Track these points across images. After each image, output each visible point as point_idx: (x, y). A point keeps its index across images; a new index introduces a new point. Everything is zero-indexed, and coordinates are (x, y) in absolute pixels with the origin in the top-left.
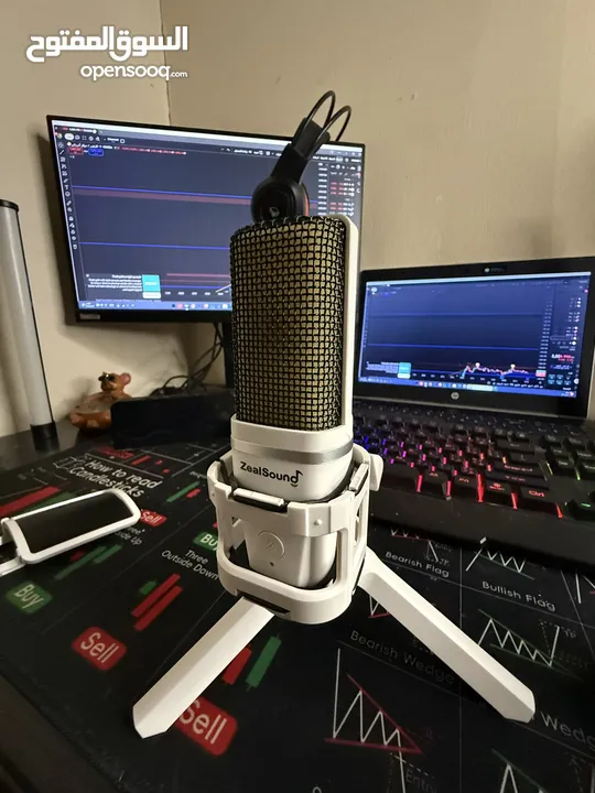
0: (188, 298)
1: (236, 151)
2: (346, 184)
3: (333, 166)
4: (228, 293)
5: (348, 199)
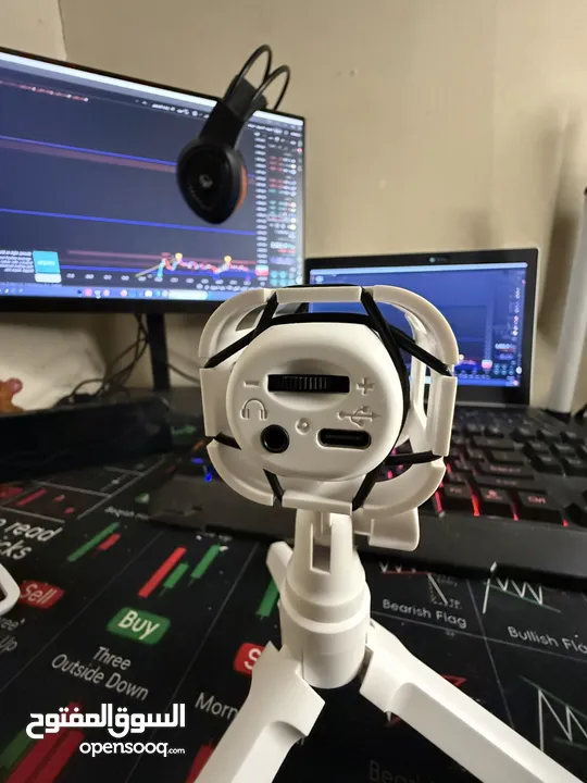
0: (98, 282)
1: (155, 106)
2: (285, 160)
3: (271, 138)
4: (153, 279)
5: (289, 177)
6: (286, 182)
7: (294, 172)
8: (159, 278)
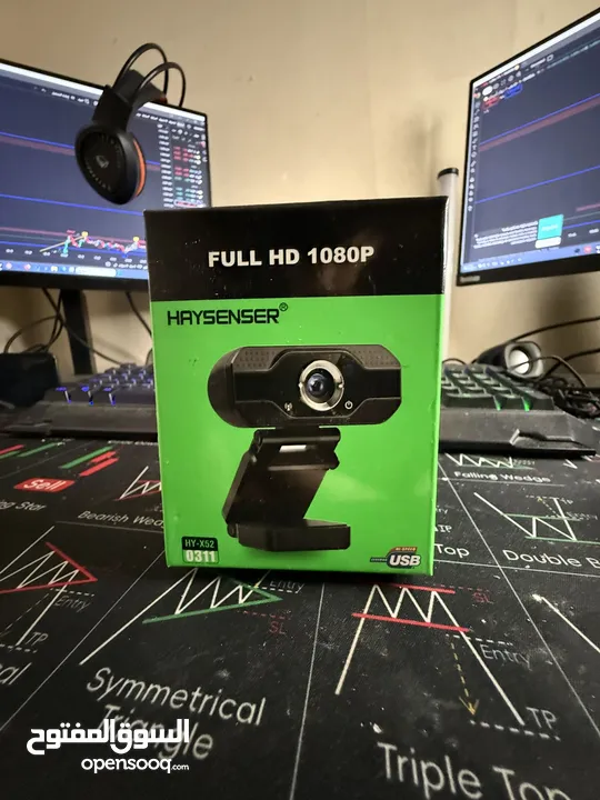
1: (54, 94)
2: (190, 151)
3: (174, 131)
4: (58, 254)
5: (194, 167)
6: (191, 171)
7: (199, 163)
8: (65, 255)
